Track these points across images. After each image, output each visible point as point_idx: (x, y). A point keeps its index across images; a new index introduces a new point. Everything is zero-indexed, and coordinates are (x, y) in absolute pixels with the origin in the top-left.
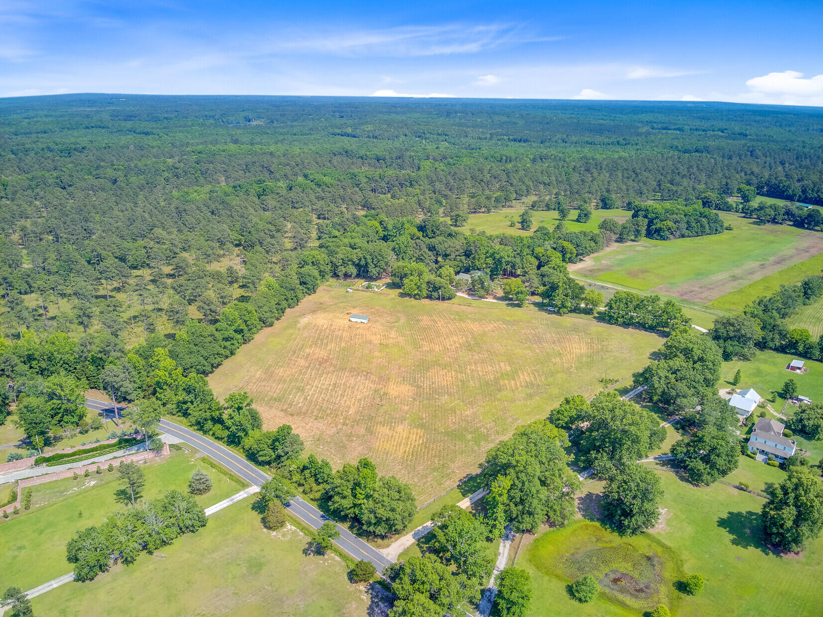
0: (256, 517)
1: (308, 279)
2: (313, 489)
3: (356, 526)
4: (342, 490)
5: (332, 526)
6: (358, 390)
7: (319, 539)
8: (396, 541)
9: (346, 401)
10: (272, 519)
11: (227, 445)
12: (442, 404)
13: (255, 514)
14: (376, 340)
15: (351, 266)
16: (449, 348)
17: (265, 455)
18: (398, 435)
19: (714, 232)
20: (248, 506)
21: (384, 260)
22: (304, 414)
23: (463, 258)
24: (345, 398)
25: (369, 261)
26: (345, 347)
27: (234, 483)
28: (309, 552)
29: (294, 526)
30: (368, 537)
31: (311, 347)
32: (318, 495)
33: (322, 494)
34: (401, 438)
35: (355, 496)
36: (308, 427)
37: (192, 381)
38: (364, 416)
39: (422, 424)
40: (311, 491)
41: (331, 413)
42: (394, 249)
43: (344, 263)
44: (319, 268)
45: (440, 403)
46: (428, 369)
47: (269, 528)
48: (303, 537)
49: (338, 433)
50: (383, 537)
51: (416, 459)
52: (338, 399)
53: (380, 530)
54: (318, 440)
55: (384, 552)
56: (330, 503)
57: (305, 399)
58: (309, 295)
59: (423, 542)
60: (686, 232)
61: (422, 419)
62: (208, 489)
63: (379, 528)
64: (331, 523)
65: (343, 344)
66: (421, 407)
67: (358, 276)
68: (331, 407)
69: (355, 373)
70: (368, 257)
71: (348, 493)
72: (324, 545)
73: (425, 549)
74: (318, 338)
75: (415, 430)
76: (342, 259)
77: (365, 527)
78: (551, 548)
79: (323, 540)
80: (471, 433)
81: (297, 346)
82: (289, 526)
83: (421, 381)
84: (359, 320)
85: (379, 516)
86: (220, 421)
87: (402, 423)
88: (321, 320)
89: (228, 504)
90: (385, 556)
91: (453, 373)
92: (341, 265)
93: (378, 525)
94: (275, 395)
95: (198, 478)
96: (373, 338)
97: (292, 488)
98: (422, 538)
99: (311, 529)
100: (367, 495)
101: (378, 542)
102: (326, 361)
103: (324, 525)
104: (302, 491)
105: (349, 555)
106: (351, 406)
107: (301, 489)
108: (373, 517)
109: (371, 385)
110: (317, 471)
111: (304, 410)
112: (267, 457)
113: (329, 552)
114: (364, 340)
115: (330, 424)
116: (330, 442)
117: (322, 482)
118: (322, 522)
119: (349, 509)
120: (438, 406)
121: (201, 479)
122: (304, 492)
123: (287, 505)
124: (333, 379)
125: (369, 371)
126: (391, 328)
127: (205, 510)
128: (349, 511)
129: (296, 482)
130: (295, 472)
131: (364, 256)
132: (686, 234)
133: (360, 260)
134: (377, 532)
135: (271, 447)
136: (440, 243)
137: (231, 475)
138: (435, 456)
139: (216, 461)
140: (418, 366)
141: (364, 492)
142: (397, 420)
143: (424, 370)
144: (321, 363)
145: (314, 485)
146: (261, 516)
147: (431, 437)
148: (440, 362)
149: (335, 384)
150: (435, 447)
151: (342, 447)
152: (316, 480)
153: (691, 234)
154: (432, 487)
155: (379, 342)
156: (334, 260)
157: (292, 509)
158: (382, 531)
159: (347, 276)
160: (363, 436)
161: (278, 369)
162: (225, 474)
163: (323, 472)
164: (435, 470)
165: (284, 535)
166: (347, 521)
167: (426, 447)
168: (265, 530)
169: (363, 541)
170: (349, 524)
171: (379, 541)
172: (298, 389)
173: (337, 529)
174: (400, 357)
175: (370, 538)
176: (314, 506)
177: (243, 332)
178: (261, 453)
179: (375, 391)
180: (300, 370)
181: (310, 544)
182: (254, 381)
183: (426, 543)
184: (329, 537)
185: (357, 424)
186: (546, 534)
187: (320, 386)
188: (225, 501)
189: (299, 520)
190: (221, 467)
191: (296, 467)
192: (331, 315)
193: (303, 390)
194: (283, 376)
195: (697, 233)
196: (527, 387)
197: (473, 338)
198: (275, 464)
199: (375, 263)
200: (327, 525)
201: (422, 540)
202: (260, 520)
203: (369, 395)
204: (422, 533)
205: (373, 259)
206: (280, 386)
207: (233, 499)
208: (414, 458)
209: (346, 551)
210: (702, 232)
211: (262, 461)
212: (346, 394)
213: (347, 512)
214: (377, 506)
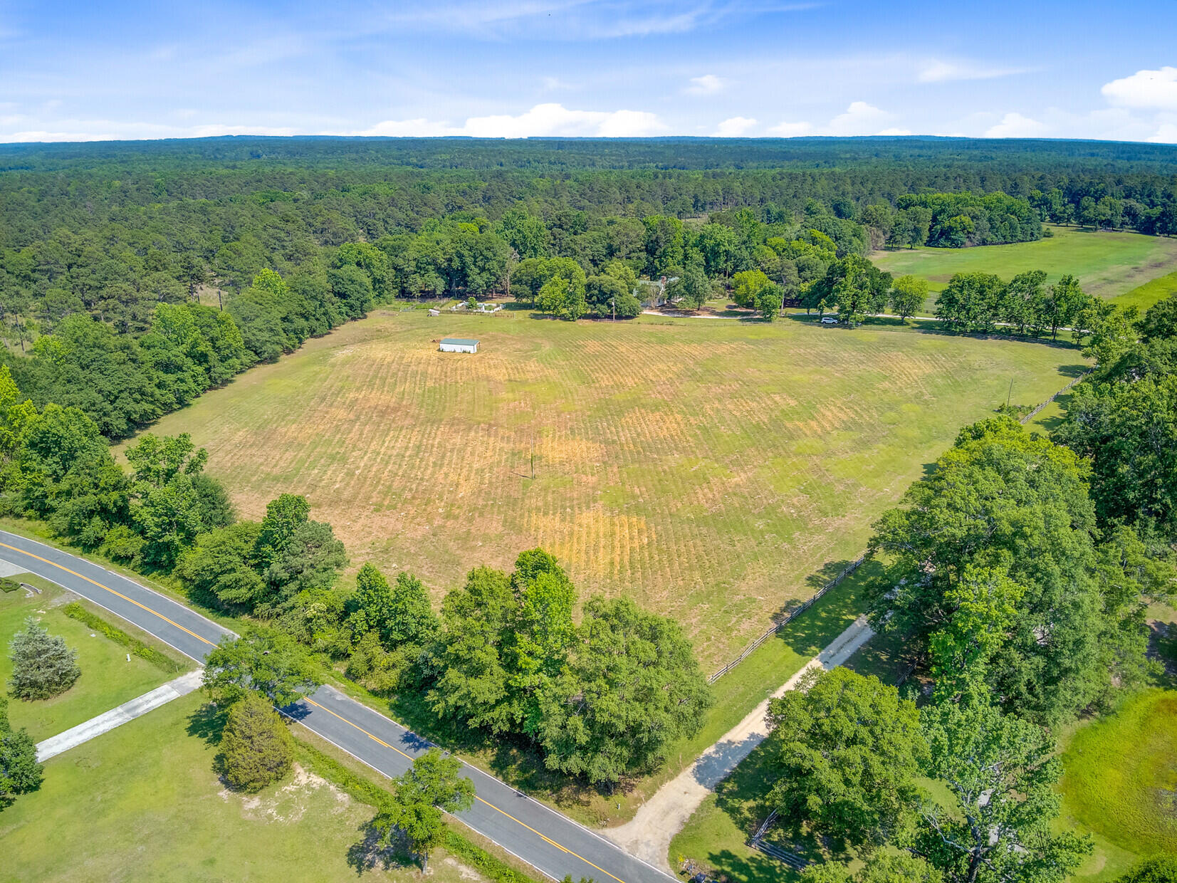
0: (201, 753)
1: (350, 288)
2: (374, 663)
3: (514, 760)
4: (470, 649)
5: (446, 766)
6: (472, 454)
7: (401, 815)
8: (648, 797)
9: (446, 475)
10: (243, 756)
11: (142, 574)
12: (670, 467)
13: (197, 744)
14: (500, 375)
15: (433, 274)
16: (654, 379)
17: (237, 584)
18: (584, 532)
19: (1029, 238)
20: (176, 724)
21: (498, 258)
22: (348, 502)
23: (643, 255)
24: (445, 469)
25: (469, 260)
26: (435, 388)
27: (143, 665)
28: (369, 856)
29: (320, 773)
30: (556, 789)
31: (359, 389)
32: (391, 679)
33: (403, 671)
34: (593, 535)
35: (511, 664)
36: (357, 527)
37: (49, 421)
38: (494, 499)
39: (636, 506)
40: (371, 669)
41: (414, 498)
42: (513, 244)
43: (420, 268)
44: (372, 273)
45: (666, 467)
46: (620, 413)
47: (237, 786)
48: (349, 809)
49: (434, 535)
50: (606, 788)
51: (644, 578)
52: (429, 472)
53: (603, 766)
54: (386, 551)
55: (619, 836)
56: (432, 696)
57: (350, 474)
58: (354, 319)
59: (731, 794)
60: (990, 236)
61: (634, 497)
62: (65, 680)
63: (600, 759)
64: (440, 755)
65: (430, 384)
66: (625, 475)
67: (448, 294)
68: (414, 486)
69: (462, 427)
70: (466, 253)
71: (489, 655)
72: (419, 834)
73: (747, 814)
74: (375, 377)
75: (624, 517)
76: (415, 260)
77: (552, 762)
78: (1114, 776)
79: (419, 816)
80: (760, 516)
81: (330, 389)
82: (303, 777)
83: (611, 433)
84: (458, 348)
85: (602, 718)
86: (120, 515)
87: (588, 507)
88: (380, 352)
89: (118, 721)
90: (625, 851)
91: (679, 417)
92: (415, 272)
93: (596, 751)
94: (276, 471)
95: (29, 649)
96: (493, 373)
97: (314, 665)
98: (727, 780)
99: (375, 781)
100: (549, 658)
101: (593, 806)
102: (395, 410)
103: (419, 764)
104: (343, 672)
105: (506, 857)
106: (462, 482)
107: (340, 667)
108: (581, 725)
109: (499, 445)
110: (385, 610)
111: (346, 494)
112: (244, 590)
113: (436, 852)
114: (474, 375)
115: (413, 518)
116: (416, 554)
117: (402, 642)
118: (408, 757)
119: (493, 707)
120: (664, 471)
121: (39, 654)
122: (351, 675)
123: (296, 712)
124: (413, 439)
125: (492, 422)
126: (528, 358)
127: (39, 746)
128: (495, 714)
129: (326, 651)
130: (323, 621)
131: (458, 252)
132: (989, 239)
133: (450, 260)
134: (596, 774)
135: (252, 562)
136: (594, 241)
137: (139, 643)
138: (691, 568)
139: (102, 611)
140: (597, 409)
141: (539, 650)
142: (575, 502)
143: (612, 415)
144: (383, 414)
145: (378, 650)
146: (215, 751)
147: (666, 530)
148: (643, 401)
149: (419, 447)
150: (683, 549)
151: (448, 561)
152: (384, 637)
153: (995, 239)
154: (709, 639)
155: (507, 377)
156: (400, 262)
157: (315, 724)
158: (610, 769)
159: (426, 295)
160: (501, 537)
161: (285, 425)
162: (123, 641)
163: (404, 612)
164: (700, 597)
165: (285, 807)
166: (484, 747)
167: (660, 551)
168: (224, 794)
169: (543, 803)
170: (490, 755)
171: (597, 800)
172: (333, 458)
173: (461, 776)
174: (555, 398)
175: (566, 791)
176: (381, 711)
177: (206, 361)
178: (223, 579)
179: (513, 454)
180: (337, 426)
181: (371, 830)
182: (229, 448)
183: (743, 794)
184: (437, 803)
185: (481, 515)
186: (1077, 738)
187: (383, 450)
188: (111, 713)
189: (333, 756)
190: (116, 625)
191: (324, 607)
192: (400, 345)
193: (344, 460)
194: (296, 438)
195: (1004, 237)
196: (847, 428)
197: (697, 363)
198: (266, 605)
199: (480, 264)
200: (429, 765)
201: (729, 786)
202: (209, 761)
203: (500, 461)
204: (723, 763)
205: (475, 257)
206: (289, 455)
207: (135, 708)
208: (639, 575)
209: (495, 844)
210: (1012, 236)
211: (229, 602)
212: (446, 462)
213: (487, 716)
214: (593, 686)
